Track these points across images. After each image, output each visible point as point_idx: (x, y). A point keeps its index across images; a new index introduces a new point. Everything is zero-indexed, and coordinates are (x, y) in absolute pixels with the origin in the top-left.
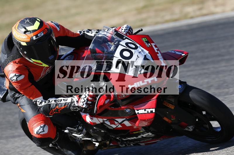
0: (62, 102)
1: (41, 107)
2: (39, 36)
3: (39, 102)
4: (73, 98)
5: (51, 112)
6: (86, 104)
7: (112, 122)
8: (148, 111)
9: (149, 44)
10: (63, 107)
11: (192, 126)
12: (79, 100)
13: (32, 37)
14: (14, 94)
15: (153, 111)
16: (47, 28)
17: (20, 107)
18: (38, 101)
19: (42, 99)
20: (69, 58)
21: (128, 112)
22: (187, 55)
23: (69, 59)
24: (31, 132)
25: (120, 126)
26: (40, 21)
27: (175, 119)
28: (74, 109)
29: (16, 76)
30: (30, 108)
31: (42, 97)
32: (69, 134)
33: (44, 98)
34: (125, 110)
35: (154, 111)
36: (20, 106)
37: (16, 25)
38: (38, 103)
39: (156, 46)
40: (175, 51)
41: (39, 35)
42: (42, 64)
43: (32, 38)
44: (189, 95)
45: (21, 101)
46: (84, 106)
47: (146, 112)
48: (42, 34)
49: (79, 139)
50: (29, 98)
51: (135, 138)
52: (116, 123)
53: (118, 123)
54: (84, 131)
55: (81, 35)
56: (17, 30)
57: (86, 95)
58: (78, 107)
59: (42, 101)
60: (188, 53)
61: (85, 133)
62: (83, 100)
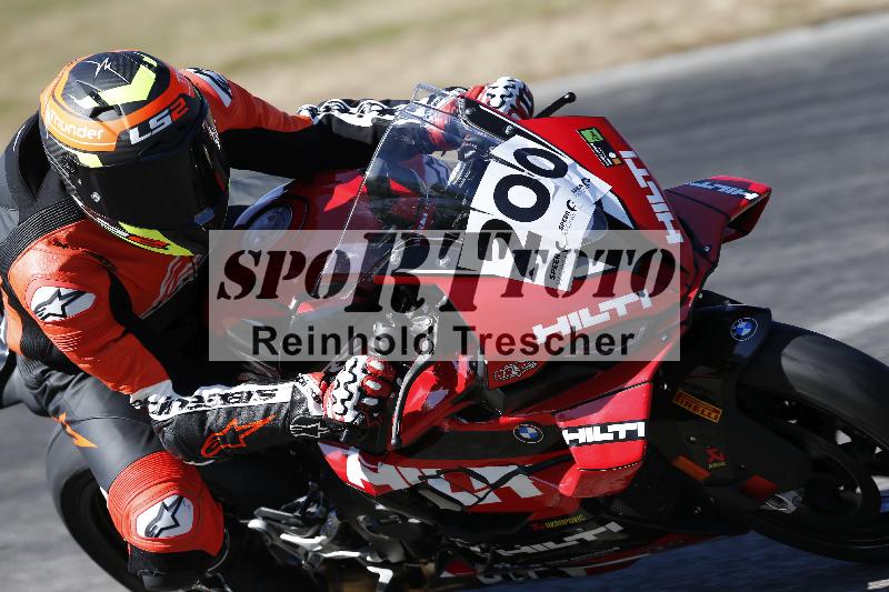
0: (252, 402)
1: (168, 425)
2: (152, 130)
3: (155, 403)
4: (297, 384)
5: (207, 444)
6: (355, 408)
7: (461, 480)
8: (616, 434)
9: (612, 155)
10: (259, 423)
11: (793, 493)
12: (324, 391)
13: (126, 133)
14: (44, 372)
15: (636, 431)
16: (184, 96)
17: (69, 429)
18: (151, 399)
19: (170, 392)
20: (270, 219)
21: (526, 439)
22: (766, 199)
23: (273, 223)
24: (122, 529)
25: (493, 498)
26: (155, 64)
27: (723, 464)
28: (305, 430)
29: (61, 297)
30: (115, 431)
31: (168, 384)
32: (266, 537)
33: (177, 389)
34: (517, 432)
35: (641, 433)
36: (70, 423)
37: (55, 82)
38: (151, 408)
39: (638, 163)
40: (713, 182)
41: (153, 123)
42: (164, 246)
43: (123, 138)
44: (780, 365)
45: (72, 403)
46: (348, 418)
47: (610, 437)
48: (168, 121)
49: (310, 555)
50: (116, 386)
51: (551, 545)
52: (477, 484)
53: (483, 485)
54: (333, 521)
55: (315, 121)
56: (59, 104)
57: (357, 371)
58: (324, 421)
59: (168, 398)
60: (769, 191)
61: (335, 532)
62: (341, 394)
